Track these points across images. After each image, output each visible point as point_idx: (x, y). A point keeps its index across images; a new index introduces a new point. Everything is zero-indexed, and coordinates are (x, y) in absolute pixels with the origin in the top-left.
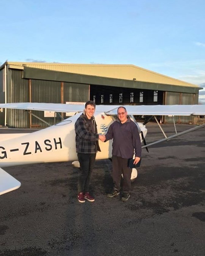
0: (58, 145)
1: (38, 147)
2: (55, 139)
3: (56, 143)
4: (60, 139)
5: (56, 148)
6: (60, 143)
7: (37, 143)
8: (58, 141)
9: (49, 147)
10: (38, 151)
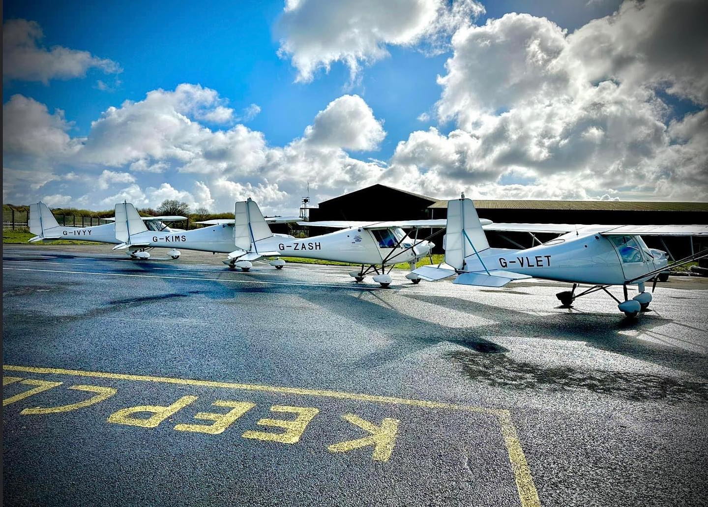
0: (318, 247)
1: (303, 247)
2: (316, 243)
3: (316, 246)
4: (319, 243)
5: (316, 249)
6: (319, 245)
7: (303, 244)
8: (318, 244)
9: (311, 248)
10: (304, 249)
